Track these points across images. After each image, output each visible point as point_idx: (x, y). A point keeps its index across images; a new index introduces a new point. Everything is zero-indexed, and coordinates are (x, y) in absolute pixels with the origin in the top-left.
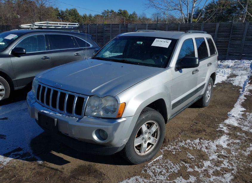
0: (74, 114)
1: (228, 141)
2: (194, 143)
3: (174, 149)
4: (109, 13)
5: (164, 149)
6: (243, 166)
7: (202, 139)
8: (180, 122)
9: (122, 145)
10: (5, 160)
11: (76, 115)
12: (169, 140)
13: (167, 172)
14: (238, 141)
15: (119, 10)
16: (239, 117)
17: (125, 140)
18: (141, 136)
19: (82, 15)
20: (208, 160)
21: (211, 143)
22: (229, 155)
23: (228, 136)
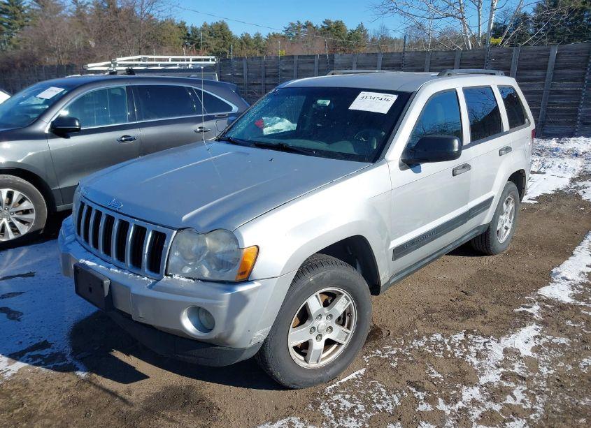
0: (146, 270)
1: (537, 339)
2: (449, 343)
3: (398, 354)
4: (302, 29)
5: (372, 354)
6: (560, 402)
7: (473, 333)
8: (426, 291)
9: (253, 343)
10: (9, 368)
11: (149, 273)
12: (389, 334)
13: (368, 409)
14: (563, 340)
15: (324, 22)
16: (579, 279)
17: (258, 334)
18: (307, 323)
19: (239, 36)
20: (476, 385)
21: (493, 343)
22: (531, 374)
23: (541, 328)
